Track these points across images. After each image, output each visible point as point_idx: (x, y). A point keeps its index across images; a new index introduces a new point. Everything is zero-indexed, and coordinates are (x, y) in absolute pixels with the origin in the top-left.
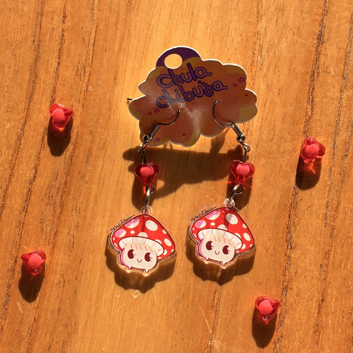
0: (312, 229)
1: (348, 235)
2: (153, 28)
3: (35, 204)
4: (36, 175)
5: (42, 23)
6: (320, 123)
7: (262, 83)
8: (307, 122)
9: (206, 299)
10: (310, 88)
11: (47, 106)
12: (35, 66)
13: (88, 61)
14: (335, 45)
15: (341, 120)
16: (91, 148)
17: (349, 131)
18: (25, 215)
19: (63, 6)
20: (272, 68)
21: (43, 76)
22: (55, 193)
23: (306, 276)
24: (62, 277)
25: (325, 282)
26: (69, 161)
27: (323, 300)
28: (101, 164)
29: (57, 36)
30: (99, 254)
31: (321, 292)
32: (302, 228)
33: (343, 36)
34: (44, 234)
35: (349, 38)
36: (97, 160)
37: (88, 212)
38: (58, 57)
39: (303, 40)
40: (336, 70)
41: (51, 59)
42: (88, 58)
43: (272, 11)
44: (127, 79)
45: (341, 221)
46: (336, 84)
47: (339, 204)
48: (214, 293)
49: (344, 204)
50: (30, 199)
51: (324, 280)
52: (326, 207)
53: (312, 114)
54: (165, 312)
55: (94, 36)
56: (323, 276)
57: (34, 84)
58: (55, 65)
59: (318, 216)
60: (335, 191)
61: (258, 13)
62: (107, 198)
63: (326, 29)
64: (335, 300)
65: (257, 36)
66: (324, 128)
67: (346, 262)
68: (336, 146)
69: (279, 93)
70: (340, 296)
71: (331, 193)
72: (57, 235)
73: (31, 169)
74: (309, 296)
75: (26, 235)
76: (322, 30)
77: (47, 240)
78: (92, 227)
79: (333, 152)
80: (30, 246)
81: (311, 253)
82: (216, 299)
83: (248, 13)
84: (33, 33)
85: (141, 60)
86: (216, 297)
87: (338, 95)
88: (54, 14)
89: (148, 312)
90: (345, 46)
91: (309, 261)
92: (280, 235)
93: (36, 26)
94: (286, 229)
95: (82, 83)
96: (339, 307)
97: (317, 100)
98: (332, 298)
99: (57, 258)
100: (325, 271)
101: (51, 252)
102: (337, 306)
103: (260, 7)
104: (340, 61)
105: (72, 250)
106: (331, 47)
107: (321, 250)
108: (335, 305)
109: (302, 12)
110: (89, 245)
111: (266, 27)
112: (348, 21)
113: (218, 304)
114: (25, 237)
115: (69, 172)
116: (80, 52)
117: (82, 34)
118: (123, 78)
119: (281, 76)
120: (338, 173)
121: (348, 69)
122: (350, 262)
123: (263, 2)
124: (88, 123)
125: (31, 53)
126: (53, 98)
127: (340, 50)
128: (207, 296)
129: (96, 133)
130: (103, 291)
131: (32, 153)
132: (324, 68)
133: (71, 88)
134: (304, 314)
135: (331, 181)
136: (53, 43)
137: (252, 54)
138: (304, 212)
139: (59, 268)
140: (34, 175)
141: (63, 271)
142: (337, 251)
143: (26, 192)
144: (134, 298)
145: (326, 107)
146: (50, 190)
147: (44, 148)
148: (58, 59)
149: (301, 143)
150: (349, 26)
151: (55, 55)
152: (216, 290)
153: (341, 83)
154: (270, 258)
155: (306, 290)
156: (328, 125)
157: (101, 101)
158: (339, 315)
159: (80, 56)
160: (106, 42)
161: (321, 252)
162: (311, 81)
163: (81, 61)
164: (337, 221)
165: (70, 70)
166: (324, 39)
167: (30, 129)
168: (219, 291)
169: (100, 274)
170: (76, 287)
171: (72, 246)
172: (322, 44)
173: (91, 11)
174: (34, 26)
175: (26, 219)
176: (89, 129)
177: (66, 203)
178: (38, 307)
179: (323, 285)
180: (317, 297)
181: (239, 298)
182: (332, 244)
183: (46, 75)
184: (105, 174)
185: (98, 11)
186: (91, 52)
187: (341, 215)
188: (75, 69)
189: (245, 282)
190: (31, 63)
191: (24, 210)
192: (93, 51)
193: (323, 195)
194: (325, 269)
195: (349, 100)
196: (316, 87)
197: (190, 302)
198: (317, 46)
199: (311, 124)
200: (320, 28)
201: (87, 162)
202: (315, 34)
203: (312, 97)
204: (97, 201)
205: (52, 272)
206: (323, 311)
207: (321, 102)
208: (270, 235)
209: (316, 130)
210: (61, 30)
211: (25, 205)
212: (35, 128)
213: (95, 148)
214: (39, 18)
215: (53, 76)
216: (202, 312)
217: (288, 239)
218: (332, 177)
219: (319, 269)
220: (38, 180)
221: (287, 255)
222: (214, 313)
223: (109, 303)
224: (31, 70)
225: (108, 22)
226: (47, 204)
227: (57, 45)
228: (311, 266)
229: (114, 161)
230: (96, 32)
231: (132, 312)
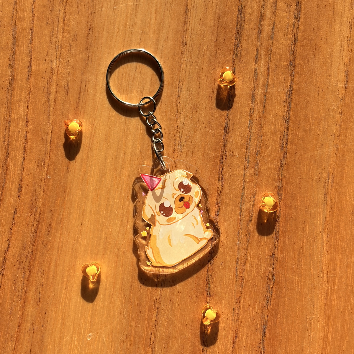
0: (226, 280)
1: (254, 284)
2: (96, 127)
3: (9, 269)
4: (9, 246)
5: (10, 128)
6: (229, 196)
7: (182, 166)
8: (219, 195)
9: (145, 339)
10: (220, 169)
11: (16, 192)
12: (6, 161)
13: (46, 155)
14: (238, 134)
15: (245, 192)
16: (51, 223)
17: (252, 201)
18: (2, 277)
19: (26, 113)
20: (190, 154)
21: (12, 169)
22: (24, 259)
23: (223, 318)
24: (32, 325)
25: (237, 322)
26: (34, 234)
27: (236, 337)
28: (59, 235)
29: (22, 137)
30: (60, 306)
31: (234, 330)
32: (218, 280)
33: (244, 126)
34: (17, 291)
35: (249, 128)
36: (56, 232)
37: (50, 274)
38: (23, 153)
39: (213, 131)
40: (240, 154)
41: (18, 155)
42: (46, 153)
43: (188, 110)
44: (77, 167)
45: (248, 273)
46: (240, 164)
47: (246, 259)
48: (151, 334)
49: (250, 260)
50: (5, 265)
51: (237, 320)
52: (236, 262)
53: (223, 189)
54: (112, 350)
55: (50, 135)
56: (236, 318)
57: (5, 175)
58: (21, 159)
59: (230, 269)
60: (242, 249)
61: (177, 111)
62: (64, 262)
63: (231, 122)
64: (246, 336)
65: (177, 129)
66: (232, 199)
67: (253, 305)
68: (242, 213)
69: (196, 173)
70: (250, 333)
71: (240, 251)
72: (27, 293)
73: (5, 242)
74: (225, 333)
75: (3, 293)
76: (228, 122)
77: (19, 297)
78: (54, 285)
79: (240, 218)
80: (7, 301)
81: (226, 299)
82: (152, 339)
83: (170, 112)
84: (4, 136)
85: (88, 153)
86: (152, 337)
87: (242, 173)
88: (19, 120)
89: (100, 351)
90: (246, 135)
91: (224, 306)
92: (201, 286)
93: (6, 130)
94: (206, 281)
95: (42, 173)
96: (249, 342)
97: (226, 178)
98: (243, 335)
99: (27, 311)
100: (237, 313)
101: (23, 306)
102: (248, 341)
103: (178, 106)
104: (243, 147)
105: (39, 304)
106: (235, 135)
107: (233, 297)
108: (246, 341)
109: (211, 109)
110: (52, 299)
111: (184, 122)
112: (248, 115)
113: (154, 343)
114: (3, 295)
115: (35, 242)
116: (40, 149)
117: (42, 135)
118: (74, 167)
119: (197, 160)
120: (244, 235)
121: (249, 152)
122: (257, 305)
123: (180, 103)
124: (48, 203)
125: (3, 151)
126: (21, 185)
127: (242, 137)
128: (145, 336)
129: (54, 211)
130: (64, 335)
131: (6, 229)
132: (230, 153)
133: (34, 177)
134: (221, 348)
135: (240, 241)
136: (19, 142)
137: (174, 143)
138: (219, 267)
139: (29, 319)
140: (7, 246)
141: (33, 321)
142: (246, 297)
143: (2, 260)
144: (88, 340)
145: (233, 183)
146: (21, 257)
147: (15, 224)
148: (22, 155)
149: (215, 212)
150: (249, 119)
151: (21, 152)
152: (152, 331)
153: (244, 163)
154: (194, 305)
155: (223, 329)
156: (235, 197)
157: (57, 186)
158: (250, 348)
159: (40, 151)
160: (60, 140)
161: (234, 298)
162: (221, 163)
163: (41, 155)
164: (246, 273)
165: (33, 163)
166: (230, 130)
167: (4, 211)
168: (155, 332)
169: (61, 322)
170: (43, 333)
171: (39, 301)
172: (228, 134)
173: (48, 116)
174: (4, 130)
175: (3, 281)
176: (49, 208)
177: (33, 267)
178: (14, 349)
179: (236, 324)
180: (232, 334)
181: (170, 337)
182: (242, 291)
183: (14, 167)
184: (62, 243)
185: (53, 116)
186: (49, 149)
187: (248, 268)
188: (37, 161)
189: (175, 325)
190: (3, 159)
191: (1, 274)
192: (50, 147)
193: (233, 253)
194: (237, 312)
195: (251, 177)
196: (225, 167)
197: (132, 342)
198: (224, 135)
199: (222, 196)
200: (226, 121)
201: (48, 234)
202: (222, 126)
203: (222, 175)
204: (57, 265)
205: (24, 322)
206: (237, 346)
207: (229, 179)
208: (193, 286)
209: (226, 201)
210: (25, 132)
211: (2, 270)
212: (7, 209)
213: (54, 222)
214: (8, 123)
215: (20, 168)
216: (142, 350)
217: (207, 289)
218: (240, 238)
219: (232, 312)
220: (11, 250)
221: (207, 302)
222: (151, 349)
223: (69, 345)
224: (3, 164)
225: (61, 124)
226: (18, 268)
227: (22, 144)
228: (226, 309)
229: (69, 233)
230: (52, 132)
231: (87, 351)
